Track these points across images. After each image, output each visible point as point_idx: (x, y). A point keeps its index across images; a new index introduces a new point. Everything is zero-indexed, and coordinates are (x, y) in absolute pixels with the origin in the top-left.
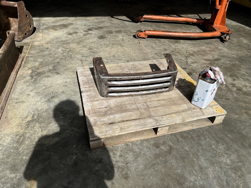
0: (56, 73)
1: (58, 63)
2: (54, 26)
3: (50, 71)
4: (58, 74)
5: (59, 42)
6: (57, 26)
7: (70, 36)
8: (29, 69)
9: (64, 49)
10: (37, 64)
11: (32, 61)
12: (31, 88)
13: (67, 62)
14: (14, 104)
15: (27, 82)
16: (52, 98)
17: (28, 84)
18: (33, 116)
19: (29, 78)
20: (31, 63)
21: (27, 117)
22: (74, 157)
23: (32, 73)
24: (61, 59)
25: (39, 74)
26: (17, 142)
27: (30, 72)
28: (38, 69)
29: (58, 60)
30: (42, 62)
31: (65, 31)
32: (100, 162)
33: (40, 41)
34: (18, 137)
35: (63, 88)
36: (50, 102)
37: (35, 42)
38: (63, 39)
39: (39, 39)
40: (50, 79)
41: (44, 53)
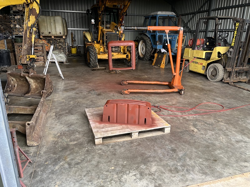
0: (71, 114)
1: (71, 109)
2: (66, 90)
3: (67, 113)
4: (72, 114)
5: (70, 98)
6: (68, 90)
7: (77, 95)
8: (54, 113)
9: (74, 102)
10: (58, 110)
11: (54, 109)
12: (57, 122)
13: (78, 109)
14: (48, 129)
15: (54, 119)
16: (70, 125)
17: (55, 120)
18: (61, 134)
19: (54, 117)
20: (54, 110)
21: (57, 134)
22: (87, 148)
23: (56, 115)
24: (73, 107)
25: (60, 115)
26: (54, 144)
27: (54, 114)
28: (59, 112)
29: (71, 108)
30: (61, 109)
31: (74, 92)
32: (101, 150)
33: (57, 98)
34: (54, 142)
35: (77, 121)
36: (70, 127)
37: (54, 99)
38: (73, 97)
39: (57, 97)
40: (67, 117)
41: (62, 105)
